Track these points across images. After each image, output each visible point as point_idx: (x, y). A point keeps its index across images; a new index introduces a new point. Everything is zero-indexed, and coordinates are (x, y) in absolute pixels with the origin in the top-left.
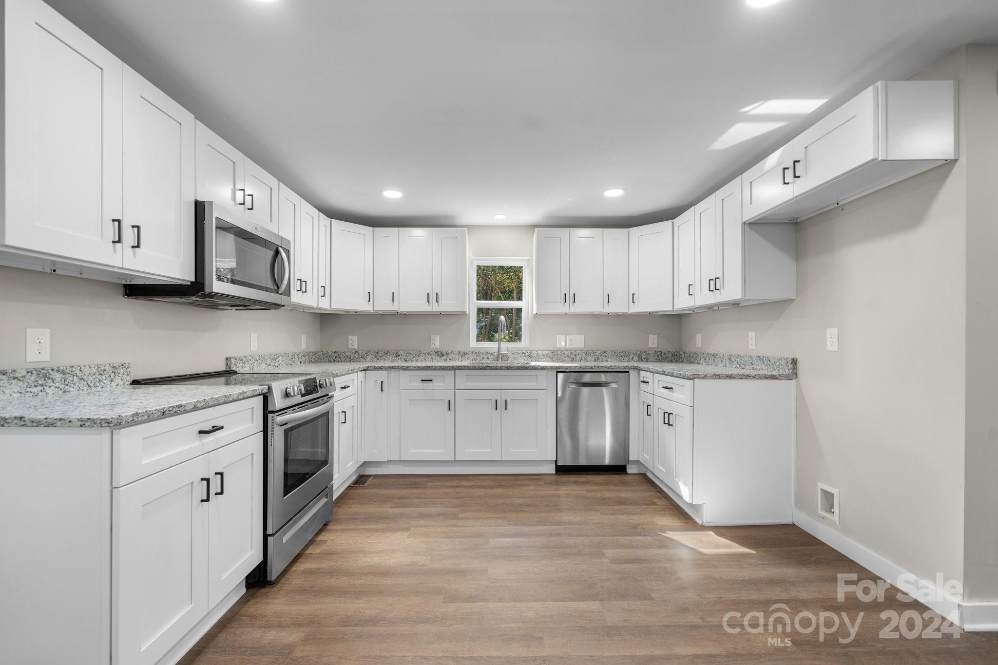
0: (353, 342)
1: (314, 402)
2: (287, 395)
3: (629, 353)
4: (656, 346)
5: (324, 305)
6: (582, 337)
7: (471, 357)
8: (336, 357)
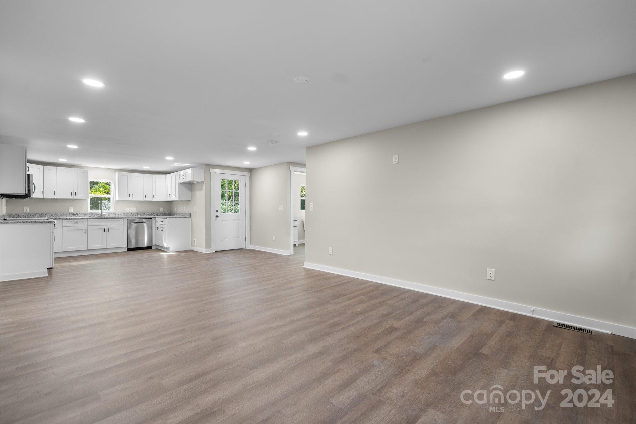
0: (27, 210)
3: (153, 214)
4: (163, 211)
6: (136, 208)
7: (89, 215)
8: (17, 216)
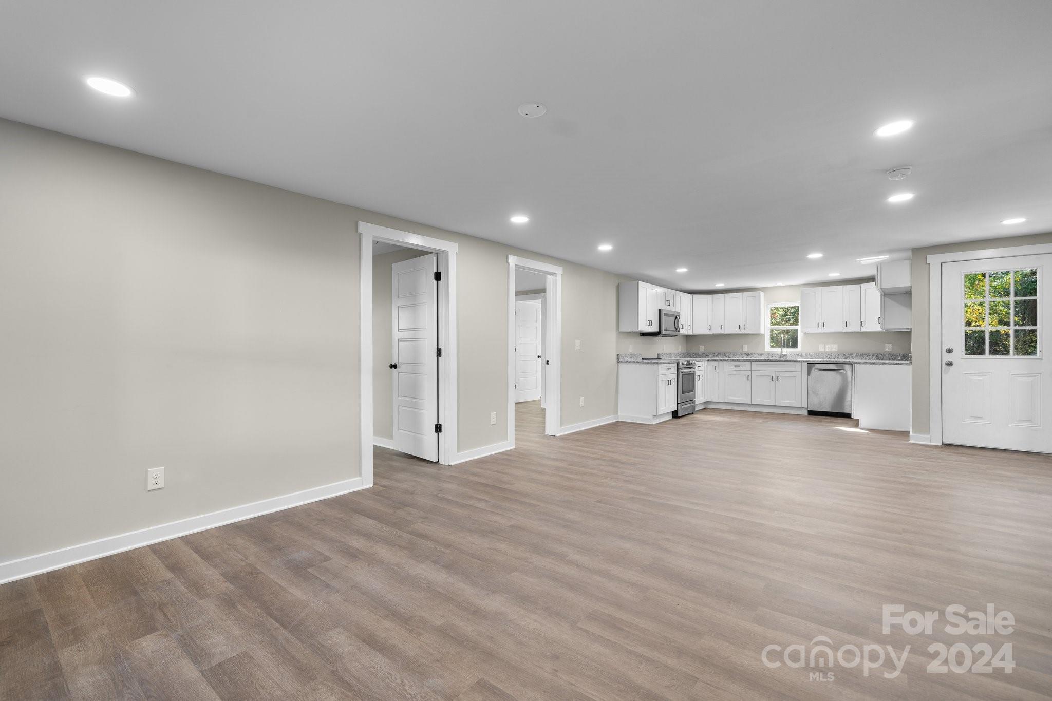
0: (703, 349)
1: (690, 368)
2: (683, 364)
3: (870, 355)
4: (891, 350)
5: (690, 333)
6: (836, 345)
7: (765, 356)
8: (694, 355)
